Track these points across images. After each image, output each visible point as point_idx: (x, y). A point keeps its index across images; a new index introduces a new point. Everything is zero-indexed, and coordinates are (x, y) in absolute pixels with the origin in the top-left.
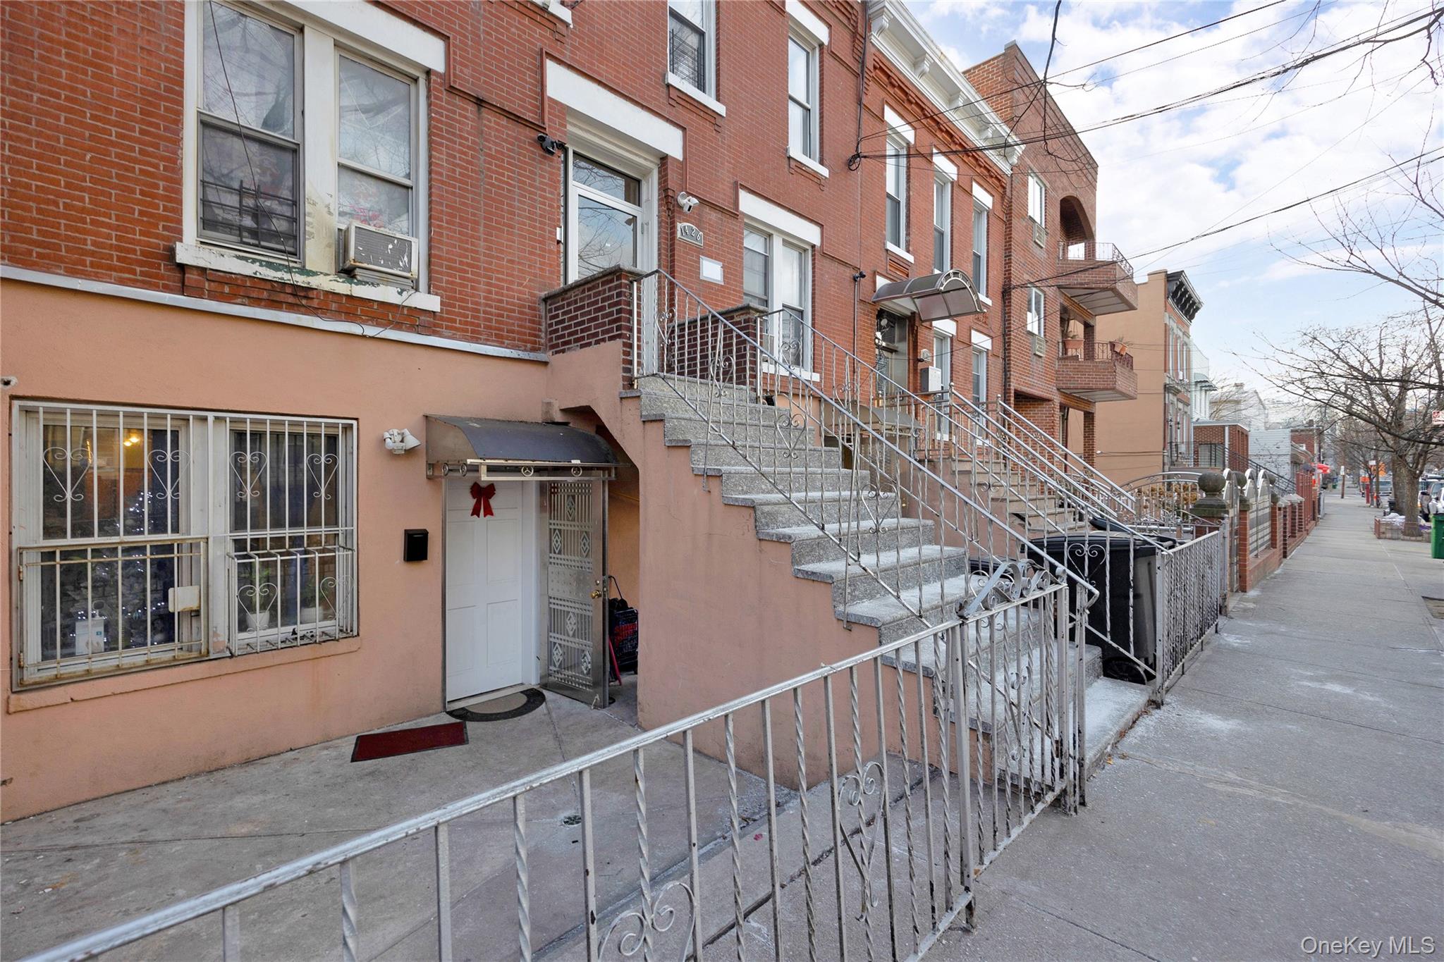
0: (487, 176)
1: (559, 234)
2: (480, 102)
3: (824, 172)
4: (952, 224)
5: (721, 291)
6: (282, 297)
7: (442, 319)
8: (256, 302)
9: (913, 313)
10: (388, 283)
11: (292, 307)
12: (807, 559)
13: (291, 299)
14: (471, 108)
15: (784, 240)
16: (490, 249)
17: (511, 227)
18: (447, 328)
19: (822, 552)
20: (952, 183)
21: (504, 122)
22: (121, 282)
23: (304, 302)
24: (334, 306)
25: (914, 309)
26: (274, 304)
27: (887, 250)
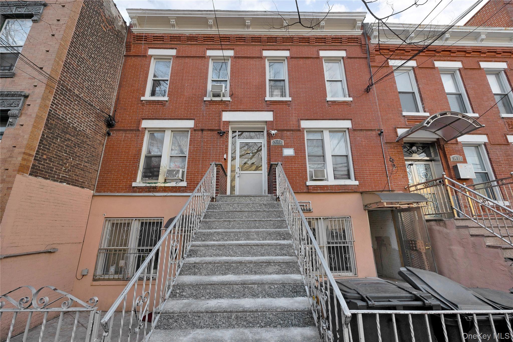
0: (203, 147)
1: (225, 157)
2: (202, 130)
3: (351, 99)
4: (465, 87)
5: (294, 158)
6: (151, 190)
7: (188, 188)
8: (146, 192)
9: (438, 139)
10: (173, 181)
11: (153, 192)
12: (186, 273)
13: (153, 190)
14: (200, 132)
15: (329, 131)
16: (203, 166)
17: (210, 158)
18: (189, 190)
19: (196, 270)
20: (459, 70)
21: (209, 132)
22: (124, 192)
23: (155, 190)
24: (161, 190)
25: (437, 137)
26: (150, 192)
27: (404, 116)
